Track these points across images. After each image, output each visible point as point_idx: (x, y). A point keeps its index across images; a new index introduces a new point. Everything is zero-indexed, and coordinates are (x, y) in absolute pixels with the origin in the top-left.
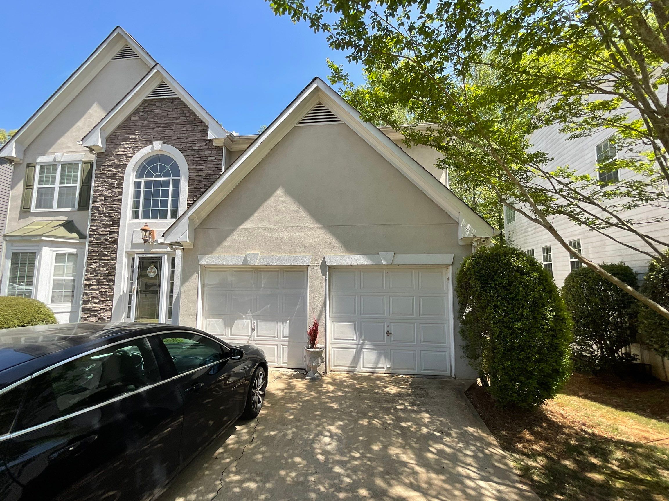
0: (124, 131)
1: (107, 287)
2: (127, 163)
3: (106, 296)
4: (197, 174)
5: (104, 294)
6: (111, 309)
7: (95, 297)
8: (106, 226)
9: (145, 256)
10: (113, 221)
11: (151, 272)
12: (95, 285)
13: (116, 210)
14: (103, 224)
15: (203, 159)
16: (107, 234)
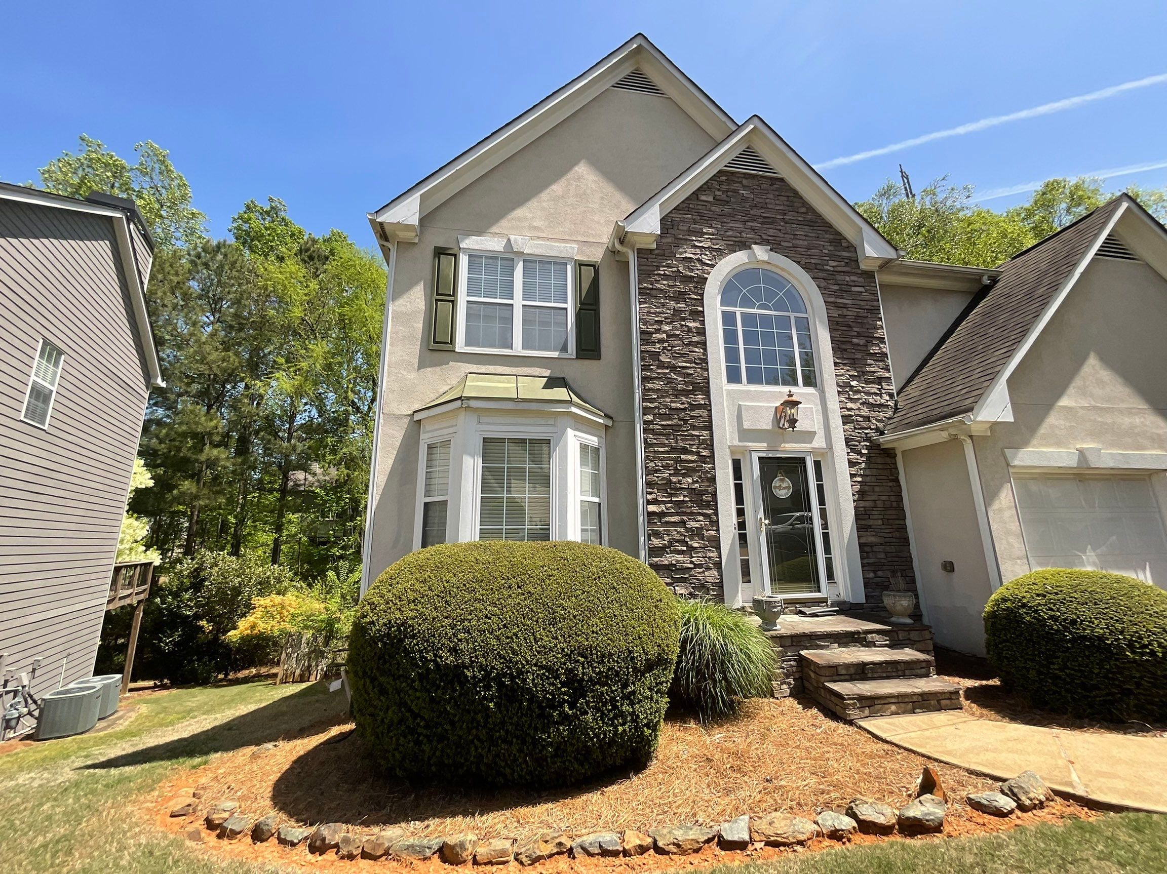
0: (690, 216)
1: (701, 518)
2: (706, 276)
3: (702, 538)
4: (840, 312)
5: (697, 533)
6: (718, 565)
7: (677, 541)
8: (678, 394)
9: (770, 455)
10: (692, 383)
11: (780, 488)
12: (672, 514)
13: (697, 364)
14: (674, 389)
15: (845, 289)
16: (685, 409)
